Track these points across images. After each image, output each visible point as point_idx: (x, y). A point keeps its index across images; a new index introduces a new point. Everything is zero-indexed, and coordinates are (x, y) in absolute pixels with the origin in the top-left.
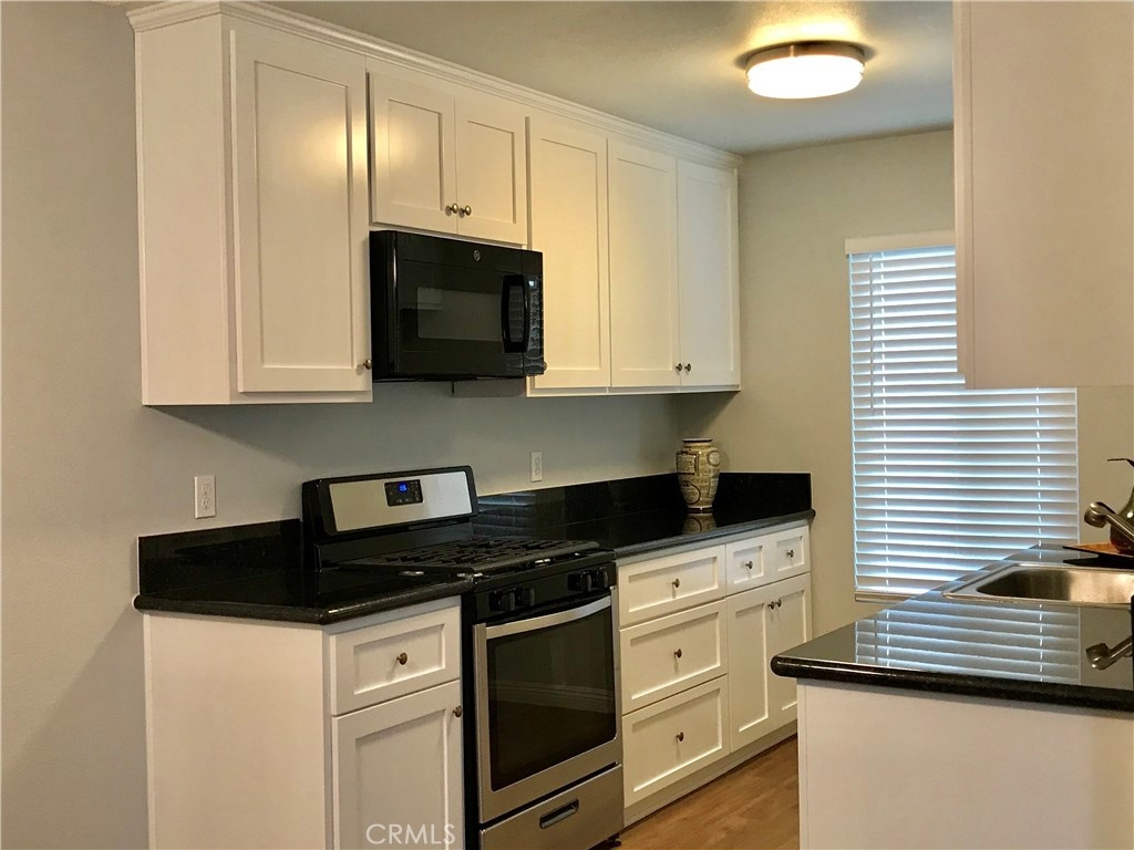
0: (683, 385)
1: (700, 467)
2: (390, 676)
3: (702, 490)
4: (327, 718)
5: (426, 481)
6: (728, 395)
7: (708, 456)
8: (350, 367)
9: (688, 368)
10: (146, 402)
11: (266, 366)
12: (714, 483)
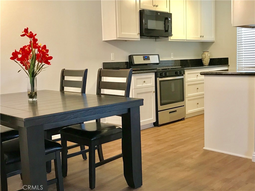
0: (202, 40)
1: (206, 57)
2: (143, 84)
3: (206, 61)
4: (132, 90)
5: (150, 57)
6: (212, 43)
7: (208, 54)
8: (136, 34)
9: (203, 36)
10: (103, 40)
11: (122, 33)
12: (209, 60)
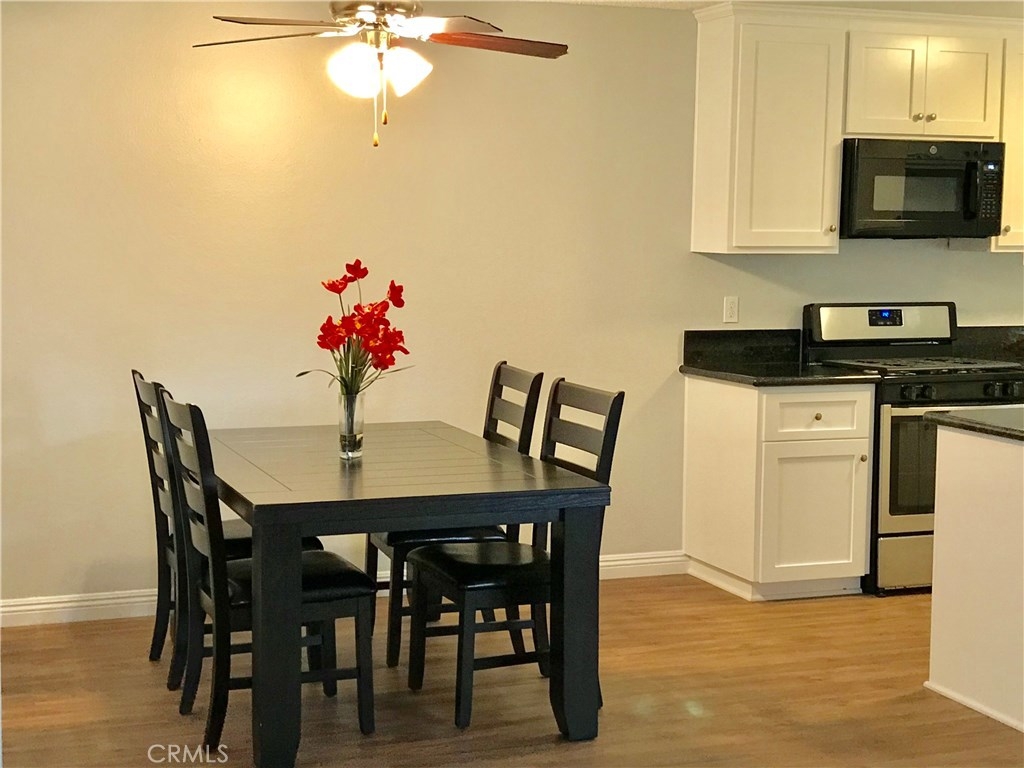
2: (809, 426)
4: (759, 443)
5: (906, 312)
8: (819, 231)
10: (693, 250)
11: (754, 230)
